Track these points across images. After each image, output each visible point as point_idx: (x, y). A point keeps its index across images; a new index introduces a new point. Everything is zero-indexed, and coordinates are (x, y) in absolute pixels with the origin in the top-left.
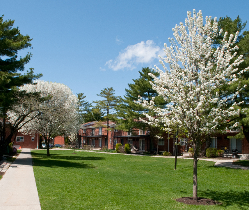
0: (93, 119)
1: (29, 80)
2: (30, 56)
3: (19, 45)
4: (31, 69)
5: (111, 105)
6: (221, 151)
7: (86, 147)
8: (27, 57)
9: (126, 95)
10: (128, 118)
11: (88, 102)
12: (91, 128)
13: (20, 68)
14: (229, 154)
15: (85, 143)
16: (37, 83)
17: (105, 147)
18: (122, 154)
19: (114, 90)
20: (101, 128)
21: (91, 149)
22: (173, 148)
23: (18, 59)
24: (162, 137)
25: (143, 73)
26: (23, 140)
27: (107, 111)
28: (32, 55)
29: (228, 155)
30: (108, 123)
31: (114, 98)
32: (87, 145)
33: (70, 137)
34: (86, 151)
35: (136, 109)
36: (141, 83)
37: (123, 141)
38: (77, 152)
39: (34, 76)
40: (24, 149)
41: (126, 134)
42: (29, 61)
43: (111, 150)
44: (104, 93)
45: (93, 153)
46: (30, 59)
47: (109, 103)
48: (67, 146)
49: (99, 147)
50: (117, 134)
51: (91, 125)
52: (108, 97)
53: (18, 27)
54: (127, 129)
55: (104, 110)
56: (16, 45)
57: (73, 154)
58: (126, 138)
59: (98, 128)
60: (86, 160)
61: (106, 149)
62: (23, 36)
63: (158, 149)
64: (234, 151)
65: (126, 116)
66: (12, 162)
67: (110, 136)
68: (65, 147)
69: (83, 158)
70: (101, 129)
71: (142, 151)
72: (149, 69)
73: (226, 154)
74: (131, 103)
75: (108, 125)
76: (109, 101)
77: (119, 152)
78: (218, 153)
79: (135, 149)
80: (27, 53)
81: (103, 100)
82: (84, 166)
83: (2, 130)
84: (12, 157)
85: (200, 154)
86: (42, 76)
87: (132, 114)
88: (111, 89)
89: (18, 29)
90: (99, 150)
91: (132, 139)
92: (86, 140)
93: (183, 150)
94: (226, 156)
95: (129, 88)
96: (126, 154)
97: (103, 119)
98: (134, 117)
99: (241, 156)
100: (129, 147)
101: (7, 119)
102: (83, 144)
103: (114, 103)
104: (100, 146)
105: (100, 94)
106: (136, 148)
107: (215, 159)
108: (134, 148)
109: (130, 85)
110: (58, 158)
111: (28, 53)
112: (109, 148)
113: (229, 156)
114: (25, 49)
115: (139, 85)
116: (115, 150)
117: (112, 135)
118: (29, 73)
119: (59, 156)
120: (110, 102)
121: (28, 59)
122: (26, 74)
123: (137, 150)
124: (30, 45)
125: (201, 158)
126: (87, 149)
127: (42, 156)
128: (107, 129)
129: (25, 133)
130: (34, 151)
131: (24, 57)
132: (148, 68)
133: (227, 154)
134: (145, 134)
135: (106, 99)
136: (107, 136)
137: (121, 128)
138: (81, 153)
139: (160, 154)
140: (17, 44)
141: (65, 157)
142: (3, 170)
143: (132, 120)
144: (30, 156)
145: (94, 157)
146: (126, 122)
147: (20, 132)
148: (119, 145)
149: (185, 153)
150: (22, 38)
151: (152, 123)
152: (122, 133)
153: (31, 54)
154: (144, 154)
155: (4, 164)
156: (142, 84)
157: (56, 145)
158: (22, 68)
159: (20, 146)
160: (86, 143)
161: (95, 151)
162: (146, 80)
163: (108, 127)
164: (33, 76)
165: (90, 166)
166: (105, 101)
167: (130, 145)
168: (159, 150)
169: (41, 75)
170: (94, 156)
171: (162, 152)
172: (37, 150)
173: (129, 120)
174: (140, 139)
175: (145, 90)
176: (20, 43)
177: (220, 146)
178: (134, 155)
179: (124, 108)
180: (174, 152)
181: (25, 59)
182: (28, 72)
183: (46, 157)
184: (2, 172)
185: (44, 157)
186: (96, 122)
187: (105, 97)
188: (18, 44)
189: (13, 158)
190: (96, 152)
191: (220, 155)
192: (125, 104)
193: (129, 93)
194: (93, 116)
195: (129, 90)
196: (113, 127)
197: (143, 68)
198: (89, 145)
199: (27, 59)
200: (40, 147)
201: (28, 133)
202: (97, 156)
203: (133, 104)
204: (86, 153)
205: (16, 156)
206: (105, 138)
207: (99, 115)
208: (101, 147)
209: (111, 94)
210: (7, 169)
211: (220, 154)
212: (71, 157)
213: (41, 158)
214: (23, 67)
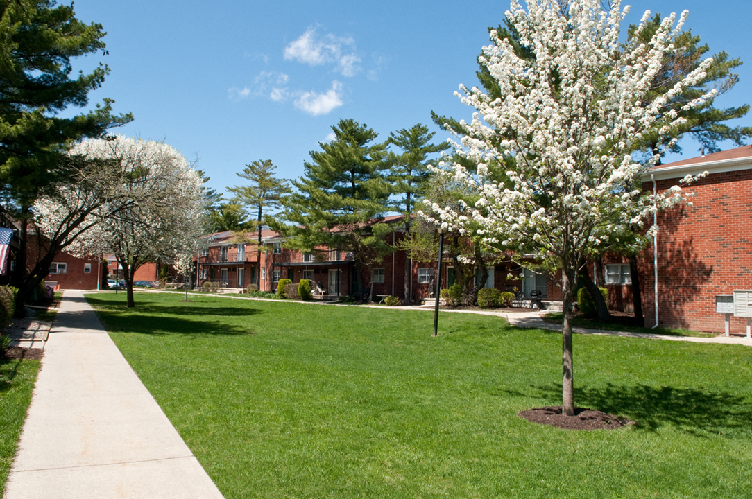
0: (222, 226)
1: (98, 127)
2: (103, 72)
3: (75, 43)
4: (107, 101)
5: (267, 198)
6: (509, 295)
7: (208, 286)
8: (96, 74)
9: (307, 176)
10: (310, 225)
11: (213, 191)
12: (220, 247)
13: (75, 101)
14: (524, 301)
15: (205, 278)
16: (115, 137)
17: (253, 286)
18: (294, 301)
19: (274, 165)
20: (243, 245)
21: (219, 291)
22: (404, 290)
23: (73, 77)
24: (474, 261)
25: (340, 130)
26: (65, 271)
27: (258, 210)
28: (110, 70)
29: (522, 304)
30: (260, 236)
31: (275, 183)
32: (212, 282)
33: (177, 263)
34: (210, 295)
35: (327, 205)
36: (337, 151)
37: (293, 274)
38: (192, 297)
39: (114, 119)
40: (66, 290)
41: (298, 259)
42: (102, 84)
43: (267, 293)
44: (253, 170)
45: (228, 299)
46: (103, 80)
47: (263, 193)
48: (165, 285)
49: (238, 287)
50: (280, 259)
51: (218, 240)
52: (262, 179)
53: (73, 3)
54: (307, 247)
55: (253, 208)
56: (67, 42)
57: (183, 301)
58: (301, 268)
59: (235, 246)
60: (221, 315)
61: (256, 291)
62: (83, 25)
63: (373, 291)
64: (534, 295)
65: (306, 219)
66: (51, 322)
67: (263, 263)
68: (160, 286)
69: (212, 311)
70: (243, 248)
71: (336, 295)
72: (354, 122)
73: (517, 302)
74: (317, 193)
75: (260, 239)
76: (263, 188)
77: (284, 298)
78: (502, 299)
79: (320, 290)
80: (99, 66)
81: (250, 185)
82: (226, 330)
83: (19, 247)
84: (47, 310)
85: (465, 302)
86: (133, 120)
87: (319, 216)
88: (269, 163)
89: (72, 7)
90: (239, 292)
91: (313, 270)
92: (207, 272)
93: (423, 293)
94: (516, 306)
95: (312, 162)
96: (303, 302)
97: (248, 227)
98: (324, 222)
99: (548, 304)
100: (307, 287)
101: (34, 221)
102: (202, 279)
103: (275, 193)
104: (240, 283)
105: (243, 173)
106: (322, 288)
107: (496, 310)
108: (318, 288)
109: (315, 156)
110: (155, 312)
111: (101, 65)
112: (262, 290)
113: (523, 306)
114: (90, 55)
115: (333, 154)
116: (277, 293)
117: (268, 260)
118: (101, 111)
119: (155, 307)
120: (265, 191)
121: (100, 80)
122: (95, 114)
123: (324, 293)
124: (102, 46)
125: (467, 309)
126: (211, 291)
127: (116, 307)
128: (257, 246)
129: (78, 252)
130: (91, 295)
131: (88, 72)
132: (351, 121)
133: (520, 302)
134: (343, 259)
135: (257, 184)
136: (257, 264)
137: (295, 245)
138: (200, 300)
139: (377, 300)
140: (71, 41)
141: (169, 308)
142: (35, 342)
143: (320, 228)
144: (86, 307)
145: (234, 308)
146: (306, 232)
147: (66, 252)
148: (285, 283)
149: (429, 299)
150: (82, 29)
151: (450, 224)
152: (291, 257)
153: (107, 69)
154: (343, 301)
155: (33, 326)
156: (340, 153)
157: (138, 281)
158: (82, 101)
159: (58, 284)
160: (207, 278)
161: (230, 294)
162: (348, 144)
163: (261, 243)
164: (110, 117)
165: (239, 329)
166: (255, 187)
167: (310, 282)
168: (375, 292)
169: (129, 118)
170: (233, 306)
171: (382, 297)
172: (96, 292)
173: (313, 227)
174: (330, 270)
175: (346, 166)
176: (78, 39)
177: (502, 285)
178: (322, 303)
179: (300, 203)
180: (406, 296)
181: (91, 78)
182: (98, 106)
183: (127, 310)
184: (36, 349)
185: (122, 310)
186: (229, 233)
187: (255, 180)
188: (73, 40)
189: (49, 311)
190: (233, 297)
191: (507, 303)
192: (303, 194)
193: (311, 170)
194: (221, 221)
195: (312, 164)
196: (269, 245)
197: (342, 121)
198: (218, 283)
199: (97, 78)
200: (104, 286)
201: (84, 254)
202: (239, 306)
203: (321, 196)
204: (214, 300)
205: (56, 307)
206: (252, 269)
207: (234, 218)
208: (243, 286)
209: (268, 174)
210: (46, 341)
211: (507, 300)
212: (183, 308)
213: (115, 311)
214: (85, 97)
